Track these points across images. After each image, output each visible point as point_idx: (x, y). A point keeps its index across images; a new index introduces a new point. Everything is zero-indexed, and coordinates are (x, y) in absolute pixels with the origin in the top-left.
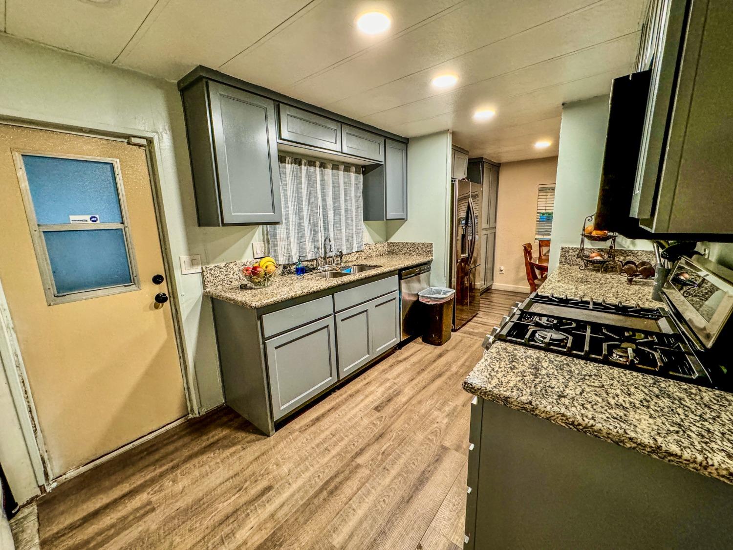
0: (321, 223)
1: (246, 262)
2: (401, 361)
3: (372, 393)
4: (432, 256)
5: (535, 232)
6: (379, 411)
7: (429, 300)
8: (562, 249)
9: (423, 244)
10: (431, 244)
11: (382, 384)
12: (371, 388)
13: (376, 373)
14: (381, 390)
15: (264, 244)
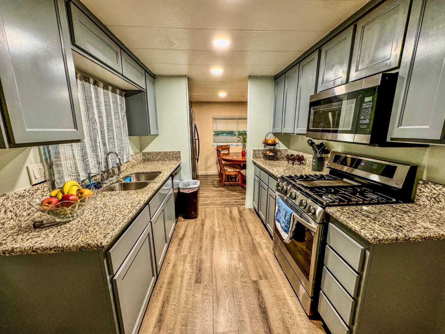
0: (99, 139)
1: (23, 191)
2: (183, 238)
3: (183, 271)
4: (181, 160)
5: (213, 142)
6: (200, 282)
7: (188, 190)
8: (253, 150)
9: (173, 152)
10: (180, 152)
11: (184, 261)
12: (180, 268)
13: (173, 255)
14: (187, 265)
15: (43, 165)
